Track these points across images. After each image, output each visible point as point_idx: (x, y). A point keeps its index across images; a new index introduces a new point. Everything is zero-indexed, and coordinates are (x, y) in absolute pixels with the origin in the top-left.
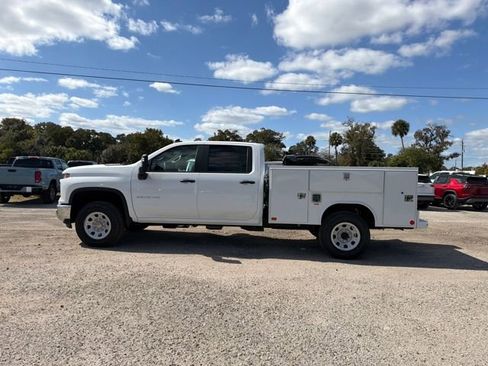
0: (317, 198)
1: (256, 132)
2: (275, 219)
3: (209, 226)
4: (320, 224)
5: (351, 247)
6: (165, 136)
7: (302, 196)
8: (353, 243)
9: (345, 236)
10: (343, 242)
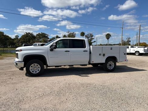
0: (104, 55)
1: (39, 33)
2: (93, 62)
4: (105, 62)
8: (112, 67)
9: (110, 65)
10: (110, 67)
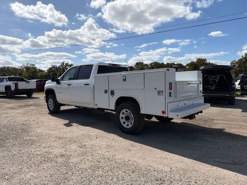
0: (112, 93)
4: (114, 108)
5: (130, 126)
6: (208, 61)
7: (106, 92)
8: (131, 123)
9: (127, 118)
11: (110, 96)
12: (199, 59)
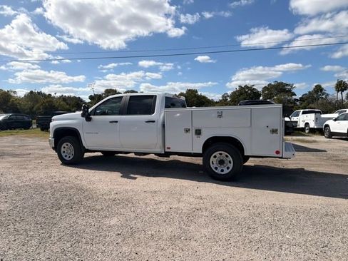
0: (198, 132)
1: (270, 85)
2: (169, 148)
3: (136, 154)
4: (201, 152)
5: (226, 171)
6: (199, 93)
7: (187, 131)
8: (228, 168)
9: (221, 162)
11: (195, 136)
12: (190, 90)
